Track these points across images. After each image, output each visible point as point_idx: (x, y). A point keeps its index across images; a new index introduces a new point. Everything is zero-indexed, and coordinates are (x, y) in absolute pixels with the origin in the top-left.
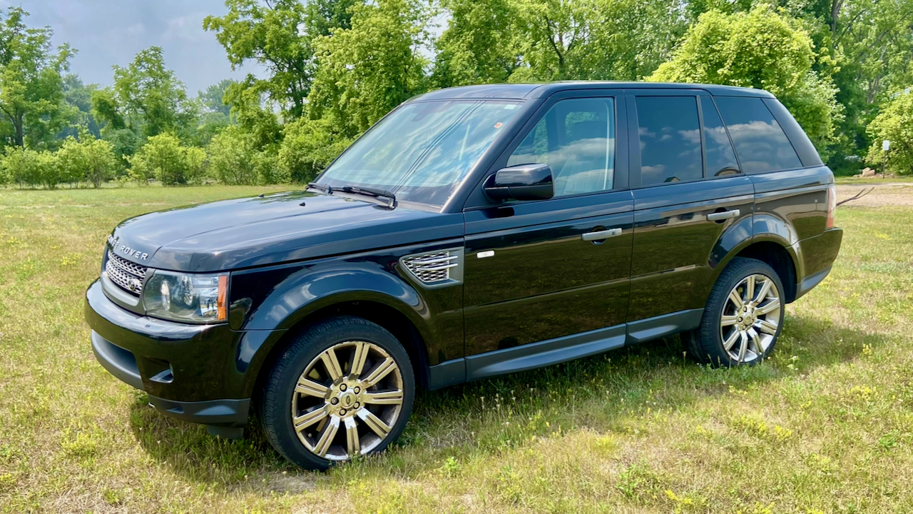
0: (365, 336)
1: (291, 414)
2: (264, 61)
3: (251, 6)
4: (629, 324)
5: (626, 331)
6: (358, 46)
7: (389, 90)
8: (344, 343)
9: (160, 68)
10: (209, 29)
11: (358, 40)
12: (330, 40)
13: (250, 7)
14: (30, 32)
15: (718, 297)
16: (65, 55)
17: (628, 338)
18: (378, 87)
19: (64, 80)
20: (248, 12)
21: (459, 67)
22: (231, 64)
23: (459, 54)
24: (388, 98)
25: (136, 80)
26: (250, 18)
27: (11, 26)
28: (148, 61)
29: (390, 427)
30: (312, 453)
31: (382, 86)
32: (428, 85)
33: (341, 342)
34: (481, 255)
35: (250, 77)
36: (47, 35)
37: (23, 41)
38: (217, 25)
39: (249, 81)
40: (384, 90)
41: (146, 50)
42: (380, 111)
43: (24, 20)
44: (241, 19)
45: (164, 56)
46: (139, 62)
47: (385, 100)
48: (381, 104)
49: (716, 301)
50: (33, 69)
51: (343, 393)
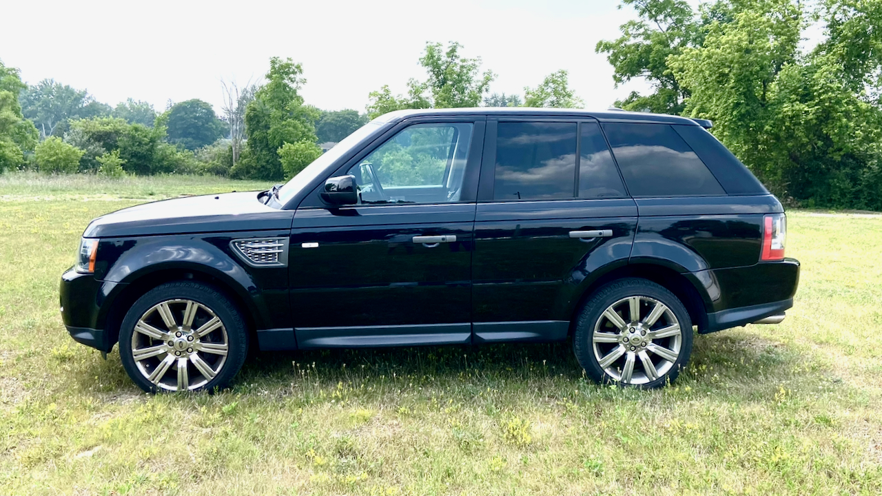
0: (195, 297)
1: (131, 347)
2: (650, 79)
3: (643, 28)
4: (474, 324)
5: (472, 330)
6: (707, 63)
7: (737, 105)
8: (176, 300)
9: (564, 88)
10: (600, 51)
11: (709, 57)
12: (680, 58)
13: (642, 30)
14: (463, 61)
15: (589, 313)
16: (488, 80)
17: (473, 337)
18: (726, 102)
19: (507, 99)
20: (639, 34)
21: (822, 81)
22: (615, 82)
23: (825, 67)
24: (735, 113)
25: (542, 99)
26: (640, 40)
27: (449, 57)
28: (554, 82)
29: (216, 372)
30: (146, 379)
31: (730, 101)
32: (785, 100)
33: (174, 299)
34: (305, 245)
35: (634, 94)
36: (477, 63)
37: (457, 69)
38: (607, 47)
39: (632, 98)
40: (732, 105)
41: (553, 73)
42: (726, 126)
43: (459, 52)
44: (632, 41)
45: (569, 78)
46: (547, 83)
47: (731, 114)
48: (727, 119)
49: (587, 316)
50: (462, 91)
51: (177, 339)
